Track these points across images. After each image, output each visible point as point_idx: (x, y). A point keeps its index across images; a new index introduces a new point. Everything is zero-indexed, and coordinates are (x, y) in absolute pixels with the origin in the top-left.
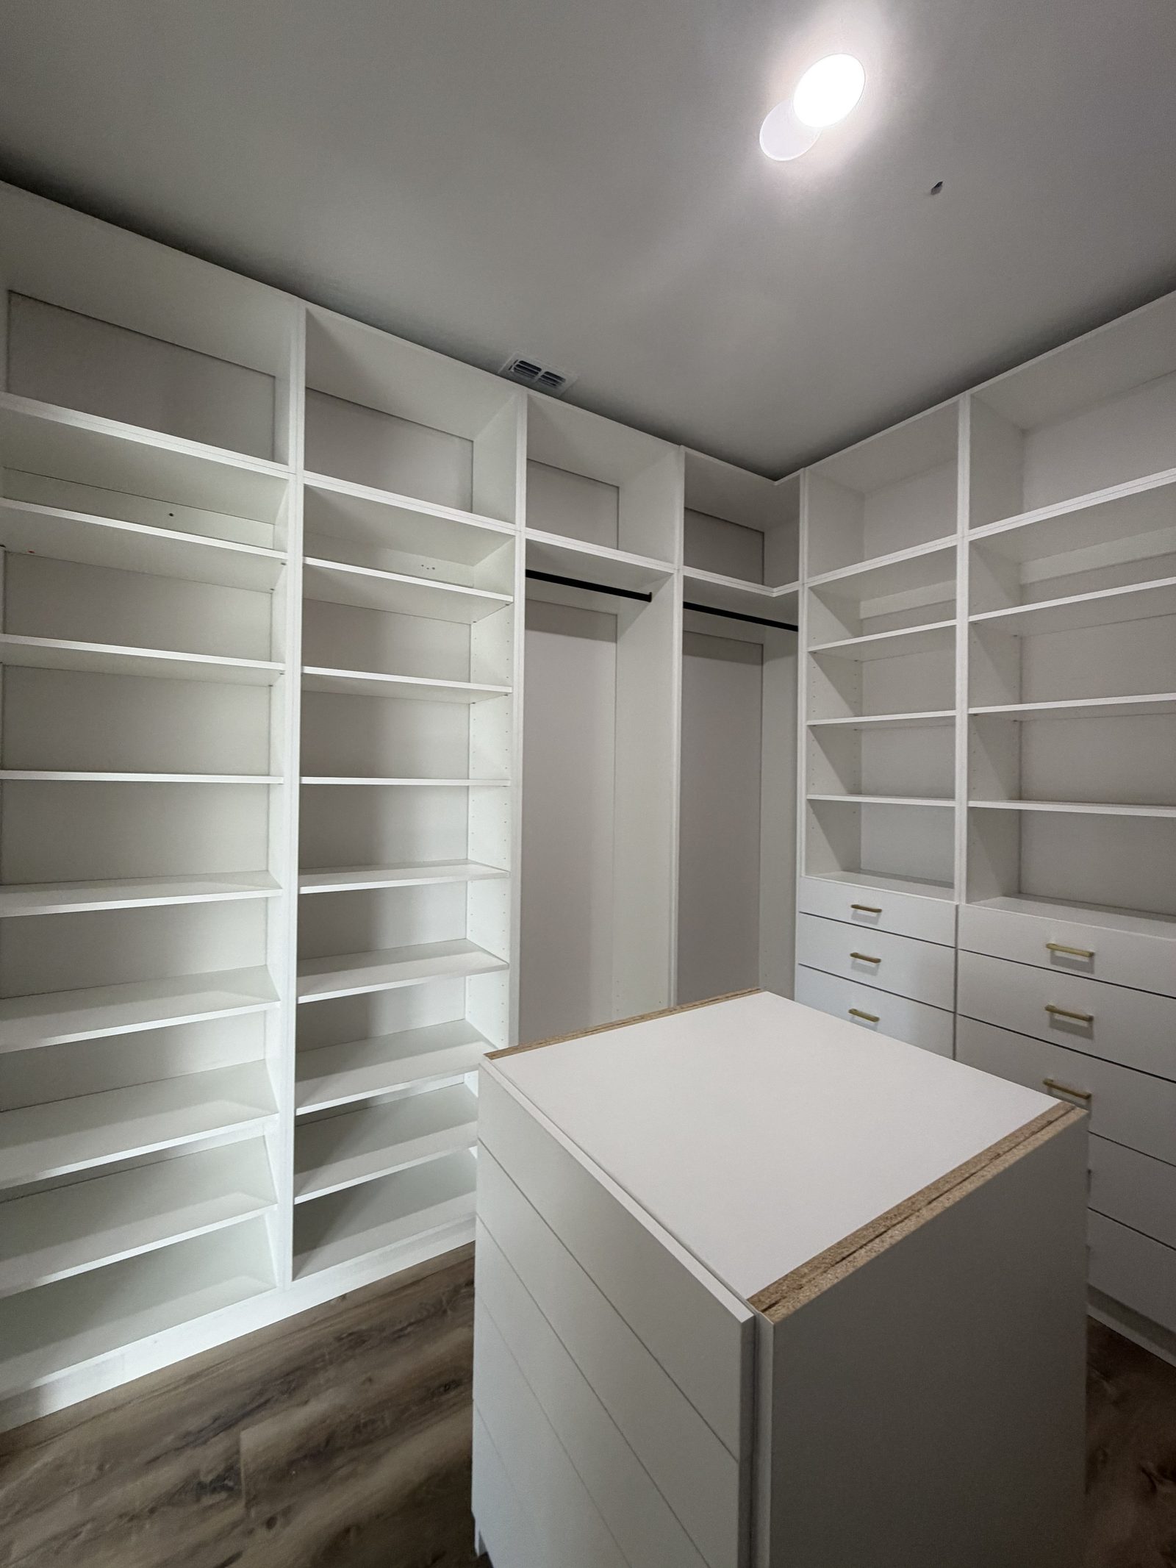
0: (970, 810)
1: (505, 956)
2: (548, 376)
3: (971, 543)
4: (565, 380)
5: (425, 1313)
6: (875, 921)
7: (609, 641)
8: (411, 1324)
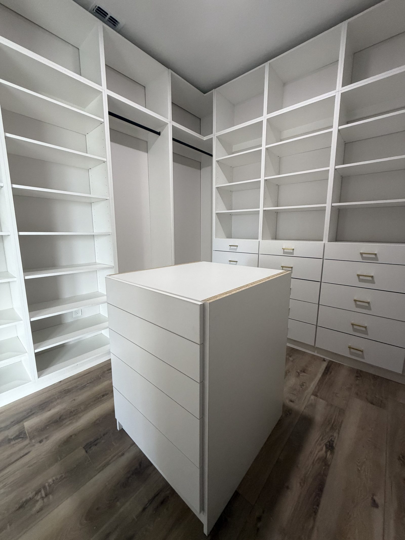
0: (264, 211)
1: (113, 264)
2: (111, 18)
3: (267, 119)
4: (119, 23)
5: (93, 380)
6: (236, 249)
7: (145, 152)
8: (88, 384)
